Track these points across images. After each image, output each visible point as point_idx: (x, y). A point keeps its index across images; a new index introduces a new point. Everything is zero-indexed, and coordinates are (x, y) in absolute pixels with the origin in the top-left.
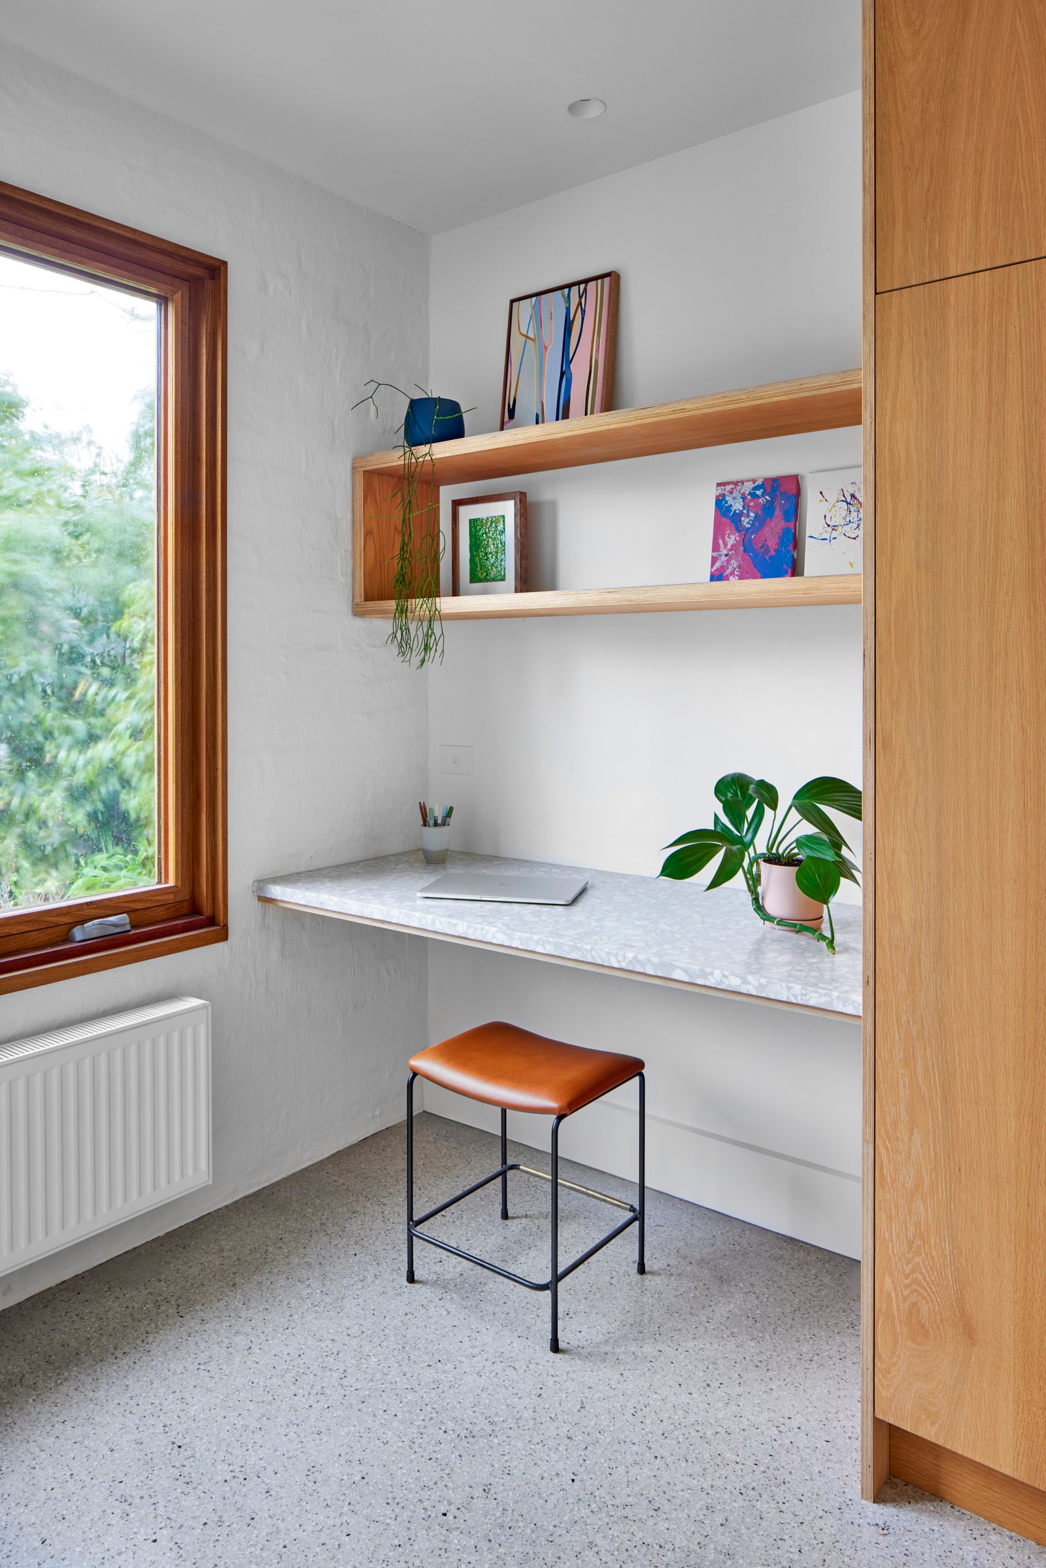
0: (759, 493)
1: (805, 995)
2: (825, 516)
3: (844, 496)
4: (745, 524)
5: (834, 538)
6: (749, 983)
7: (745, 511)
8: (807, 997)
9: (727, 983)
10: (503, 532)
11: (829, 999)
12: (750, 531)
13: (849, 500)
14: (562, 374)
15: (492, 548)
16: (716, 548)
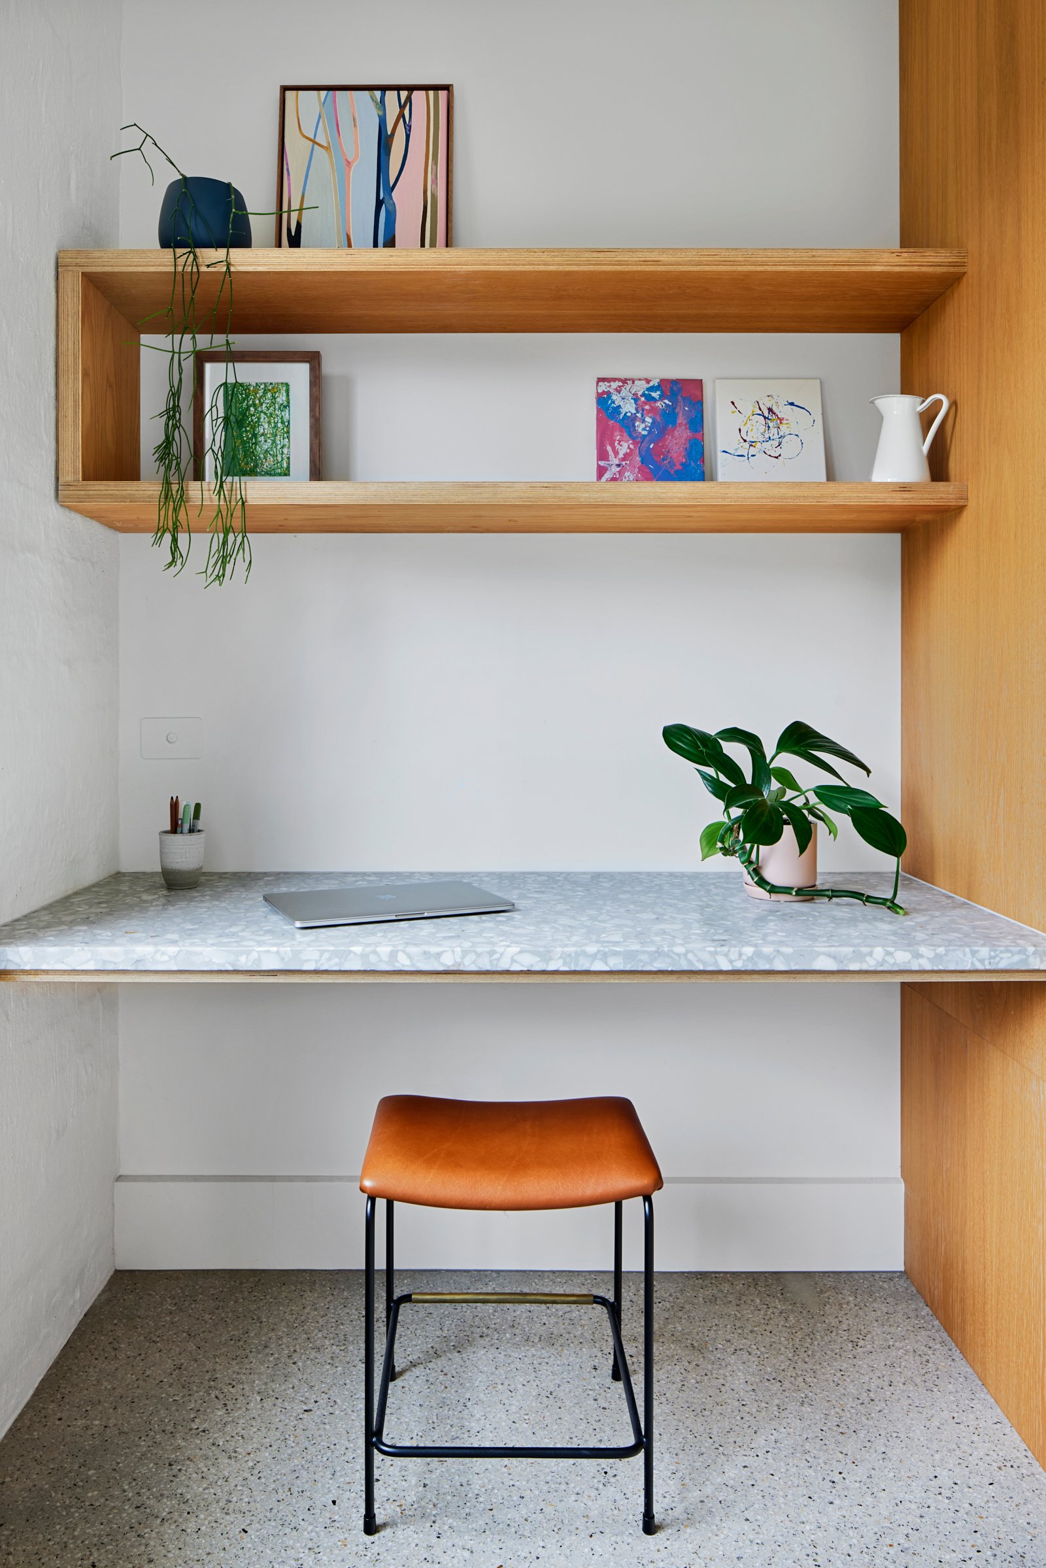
0: (656, 395)
1: (994, 958)
2: (740, 430)
3: (760, 409)
4: (640, 430)
5: (753, 456)
6: (922, 956)
7: (639, 415)
8: (997, 959)
9: (891, 961)
10: (286, 406)
11: (1024, 957)
12: (647, 439)
13: (766, 414)
14: (379, 203)
15: (265, 427)
16: (602, 455)
